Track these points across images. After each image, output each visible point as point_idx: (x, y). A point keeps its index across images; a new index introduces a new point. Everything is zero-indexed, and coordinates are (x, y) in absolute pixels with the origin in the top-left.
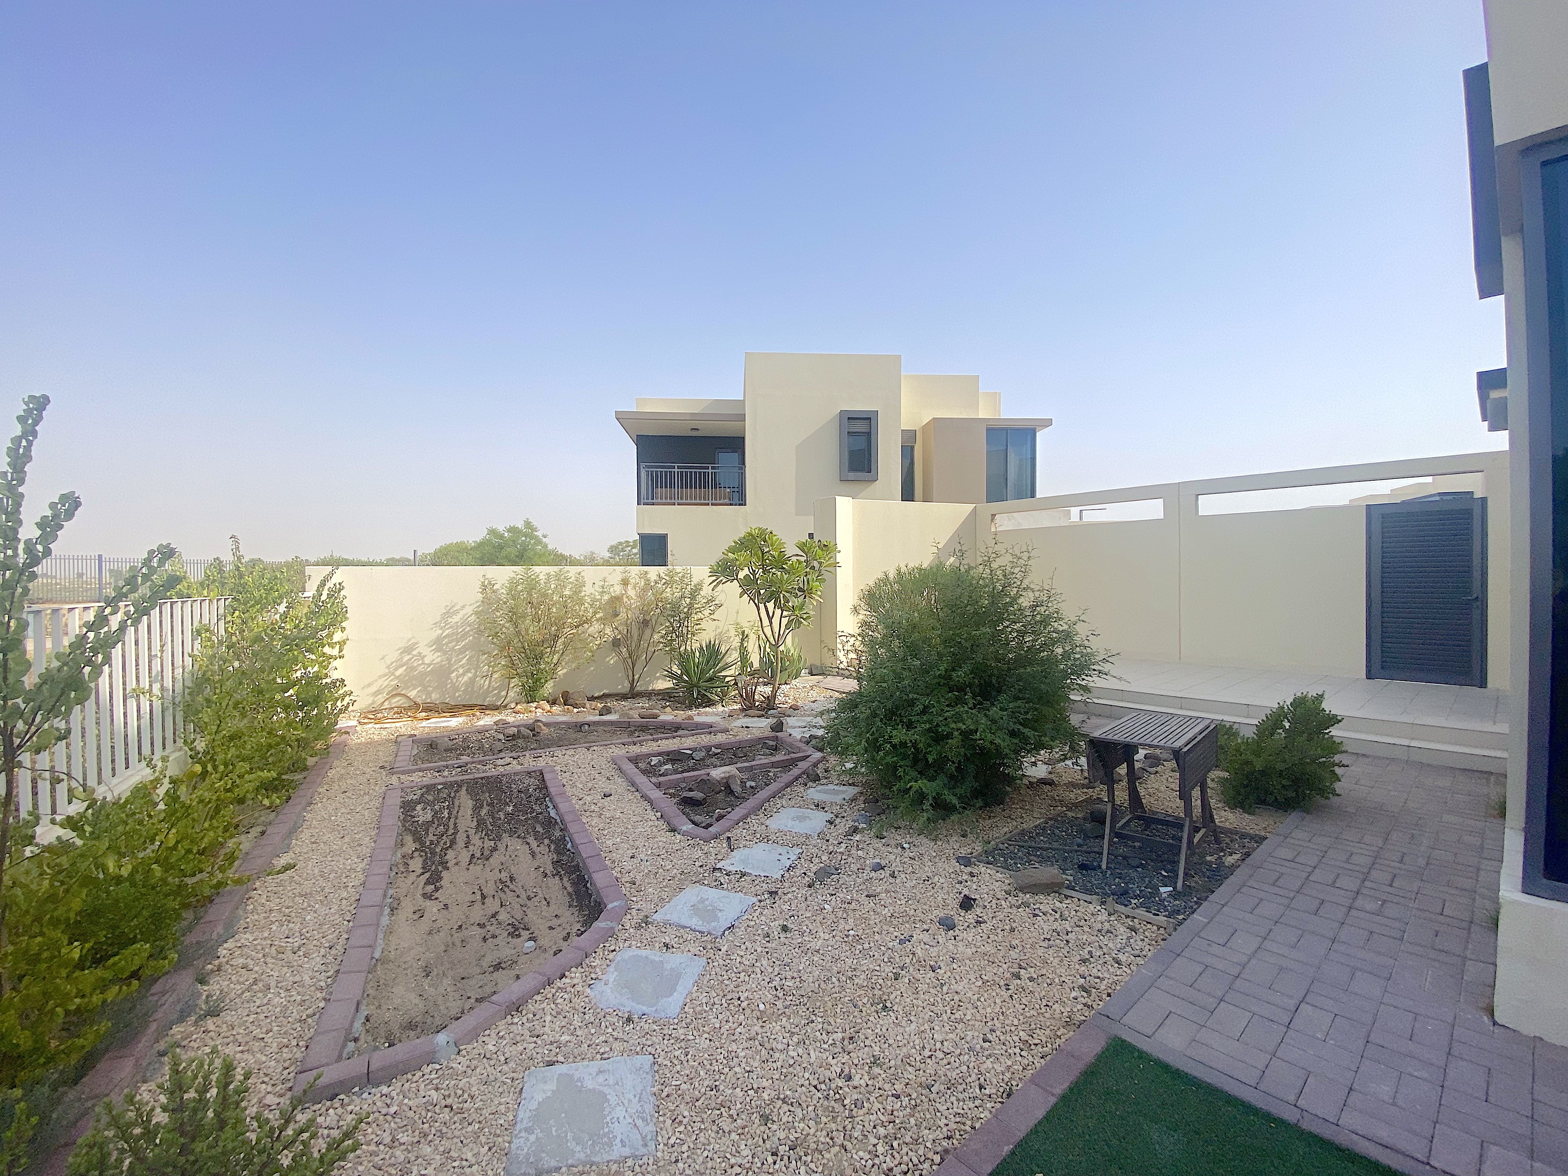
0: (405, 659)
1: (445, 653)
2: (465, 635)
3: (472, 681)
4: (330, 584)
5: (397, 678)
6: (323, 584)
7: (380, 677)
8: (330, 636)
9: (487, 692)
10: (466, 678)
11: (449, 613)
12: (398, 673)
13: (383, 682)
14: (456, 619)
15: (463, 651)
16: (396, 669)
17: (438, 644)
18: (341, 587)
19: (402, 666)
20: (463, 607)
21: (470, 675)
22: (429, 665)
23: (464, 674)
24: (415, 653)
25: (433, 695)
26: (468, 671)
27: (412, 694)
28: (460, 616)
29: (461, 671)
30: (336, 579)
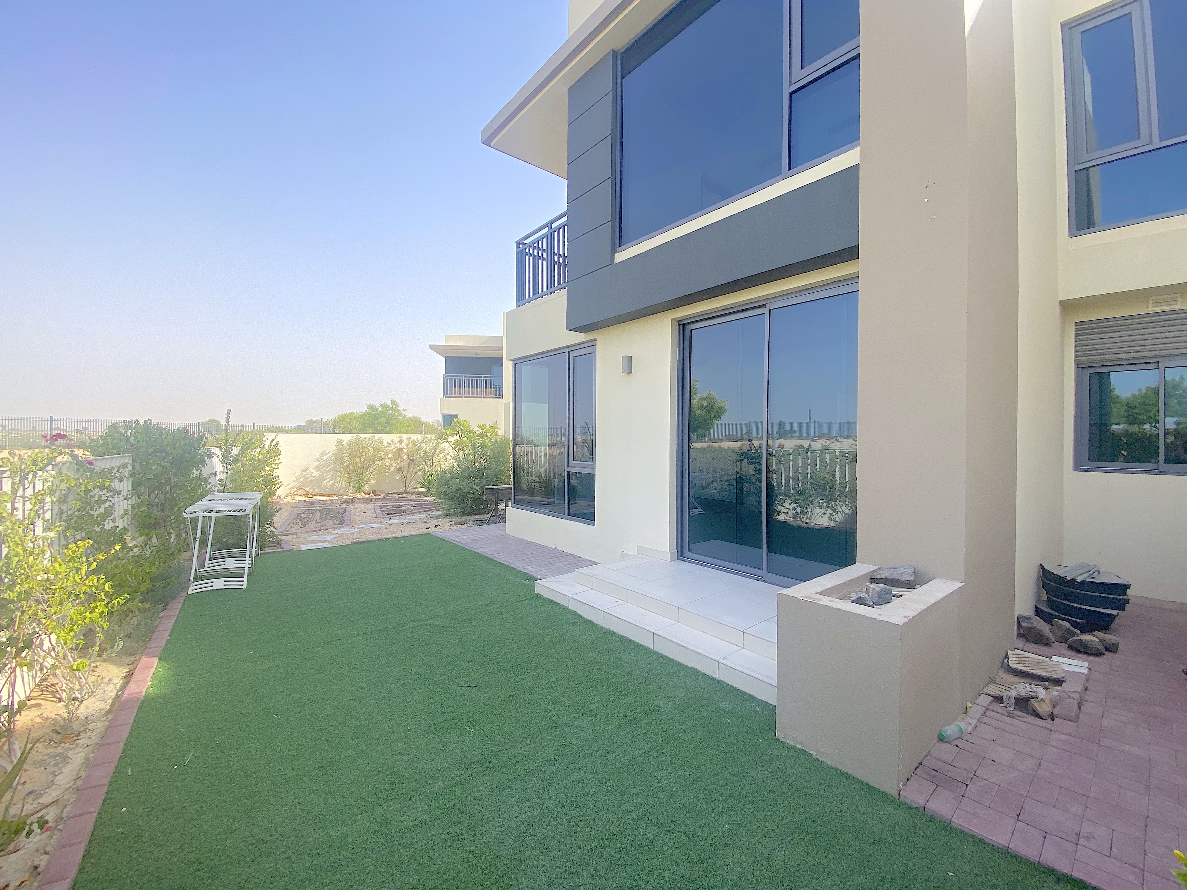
0: (304, 474)
1: (321, 472)
2: (330, 464)
3: (333, 484)
4: (274, 442)
5: (300, 482)
6: (272, 442)
7: (293, 482)
8: (274, 460)
9: (340, 489)
10: (330, 483)
11: (323, 455)
12: (300, 480)
13: (294, 484)
14: (326, 457)
15: (329, 471)
16: (300, 479)
17: (318, 468)
18: (278, 443)
19: (302, 477)
20: (329, 452)
21: (332, 482)
22: (314, 477)
23: (329, 481)
24: (308, 471)
25: (316, 490)
26: (332, 480)
27: (307, 489)
28: (327, 456)
29: (328, 480)
30: (276, 440)
